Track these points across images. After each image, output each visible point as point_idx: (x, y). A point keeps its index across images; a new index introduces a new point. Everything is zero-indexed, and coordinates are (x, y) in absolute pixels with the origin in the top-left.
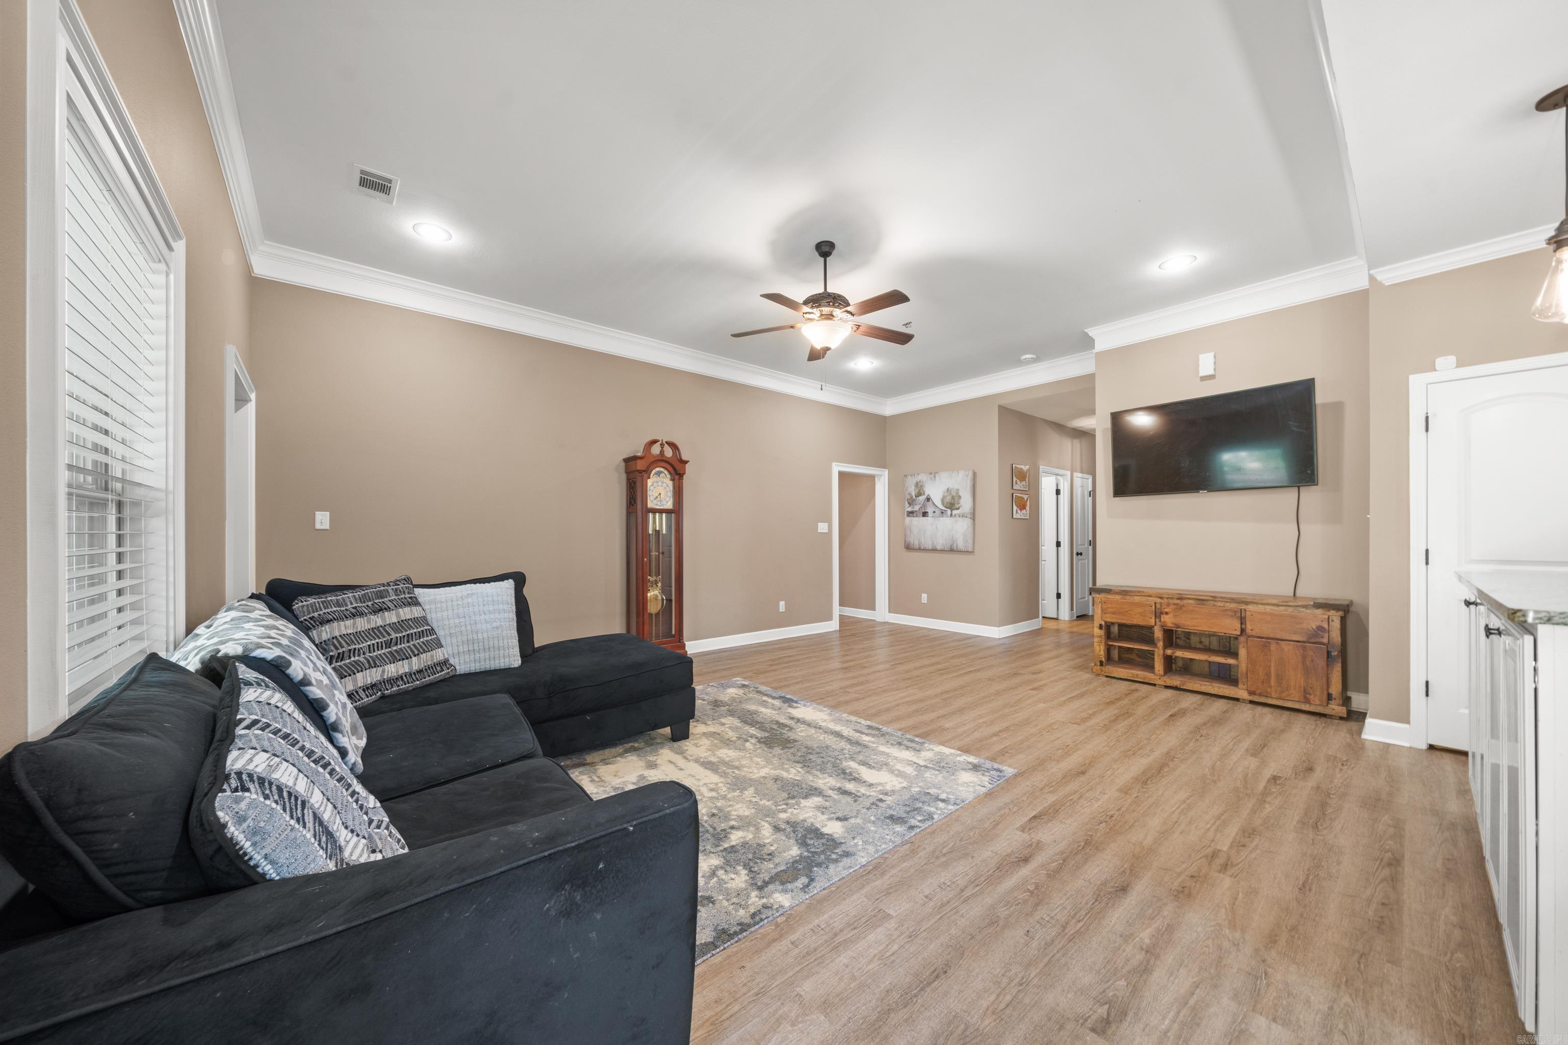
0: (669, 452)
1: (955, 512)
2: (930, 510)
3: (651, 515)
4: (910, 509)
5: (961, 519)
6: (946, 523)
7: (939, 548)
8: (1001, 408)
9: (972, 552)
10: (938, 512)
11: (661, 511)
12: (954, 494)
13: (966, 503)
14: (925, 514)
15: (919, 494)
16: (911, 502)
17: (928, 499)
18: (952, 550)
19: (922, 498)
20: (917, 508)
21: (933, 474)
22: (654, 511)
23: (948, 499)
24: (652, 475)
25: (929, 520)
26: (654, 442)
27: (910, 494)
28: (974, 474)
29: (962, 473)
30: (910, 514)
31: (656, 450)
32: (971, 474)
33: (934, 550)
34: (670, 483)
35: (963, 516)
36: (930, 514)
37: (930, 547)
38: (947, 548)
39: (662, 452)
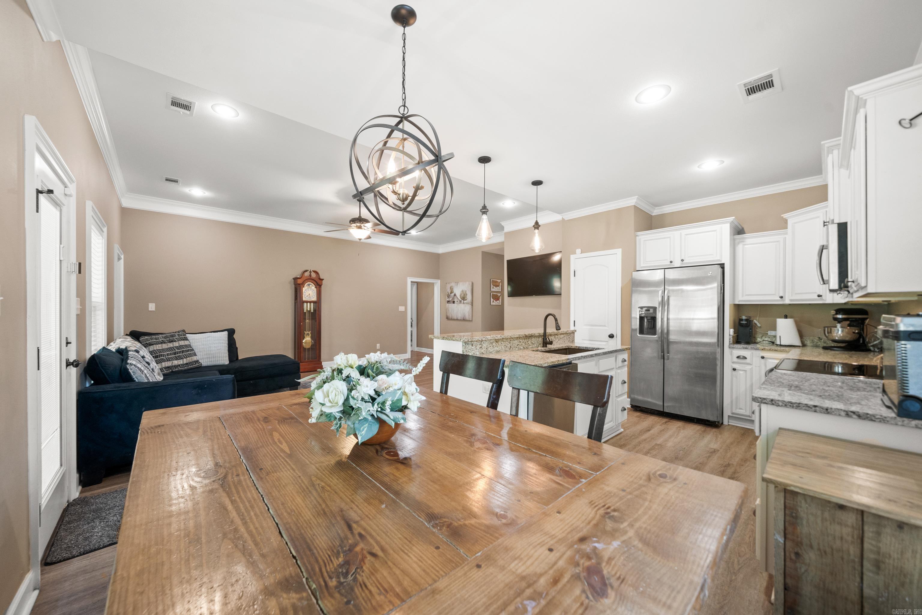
0: (314, 275)
1: (465, 301)
2: (456, 300)
3: (305, 304)
4: (448, 300)
5: (467, 305)
6: (462, 306)
7: (459, 318)
8: (483, 252)
9: (472, 321)
10: (459, 301)
11: (310, 302)
12: (464, 293)
13: (469, 297)
14: (454, 302)
15: (451, 293)
16: (449, 296)
17: (455, 295)
18: (464, 320)
19: (453, 294)
20: (451, 299)
21: (457, 283)
22: (307, 302)
23: (462, 295)
24: (305, 286)
25: (455, 305)
26: (306, 271)
27: (448, 292)
28: (473, 283)
29: (467, 283)
30: (448, 302)
31: (307, 274)
32: (471, 283)
33: (457, 320)
34: (315, 289)
35: (468, 303)
36: (456, 302)
37: (456, 318)
38: (462, 319)
39: (310, 275)
